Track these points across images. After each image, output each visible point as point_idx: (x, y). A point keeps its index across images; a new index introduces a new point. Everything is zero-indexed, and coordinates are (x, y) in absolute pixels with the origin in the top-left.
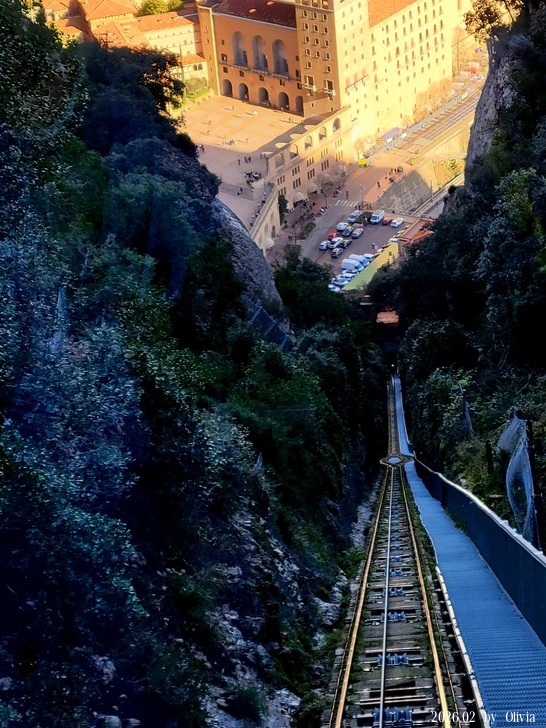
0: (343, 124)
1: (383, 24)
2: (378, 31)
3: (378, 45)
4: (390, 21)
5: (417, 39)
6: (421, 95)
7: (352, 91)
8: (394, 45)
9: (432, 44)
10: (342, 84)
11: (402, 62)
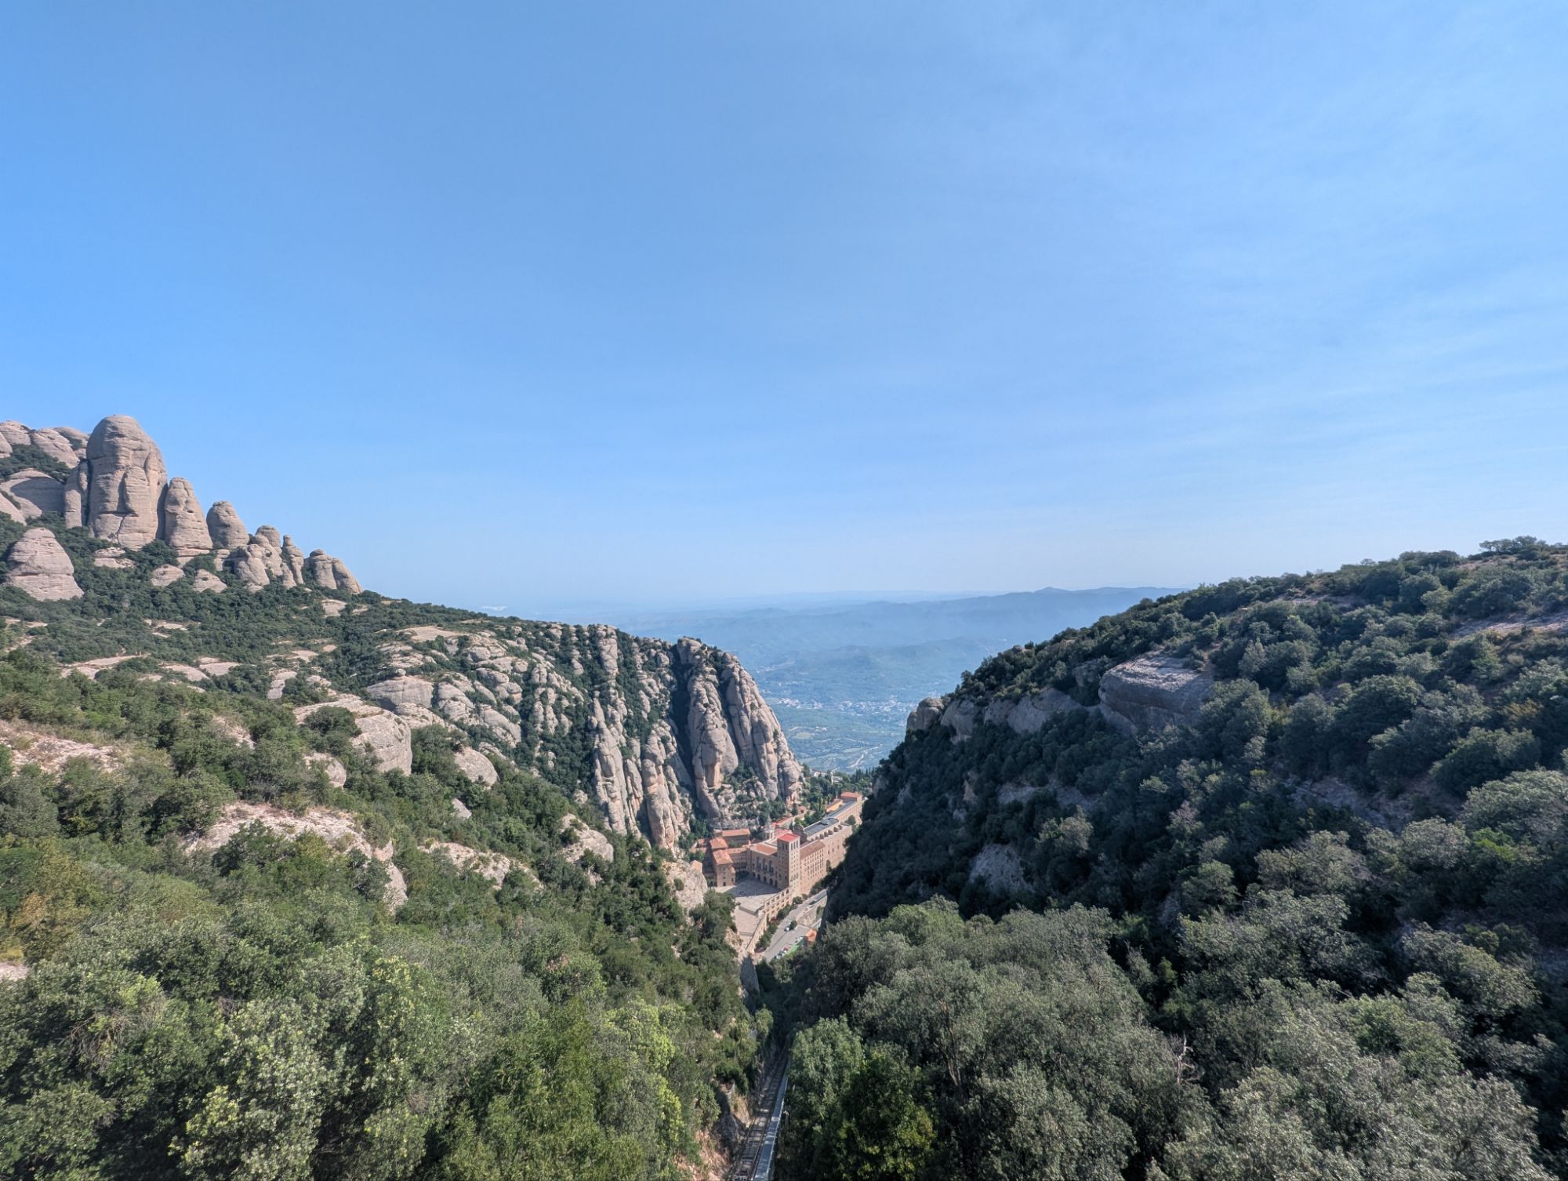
0: (789, 891)
1: (805, 857)
2: (800, 861)
3: (800, 864)
5: (815, 864)
7: (793, 880)
10: (790, 878)
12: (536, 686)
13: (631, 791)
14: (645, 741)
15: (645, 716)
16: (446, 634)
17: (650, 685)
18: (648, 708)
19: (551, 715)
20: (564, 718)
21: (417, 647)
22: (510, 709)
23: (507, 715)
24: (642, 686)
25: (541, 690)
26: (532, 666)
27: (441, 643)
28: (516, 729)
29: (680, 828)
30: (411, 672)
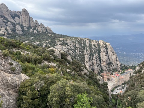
8: (121, 80)
12: (77, 47)
14: (93, 57)
16: (64, 39)
18: (93, 51)
19: (79, 52)
20: (81, 52)
21: (61, 41)
22: (73, 51)
23: (72, 51)
24: (93, 48)
25: (77, 48)
26: (76, 44)
27: (63, 41)
28: (74, 54)
29: (98, 71)
30: (60, 45)
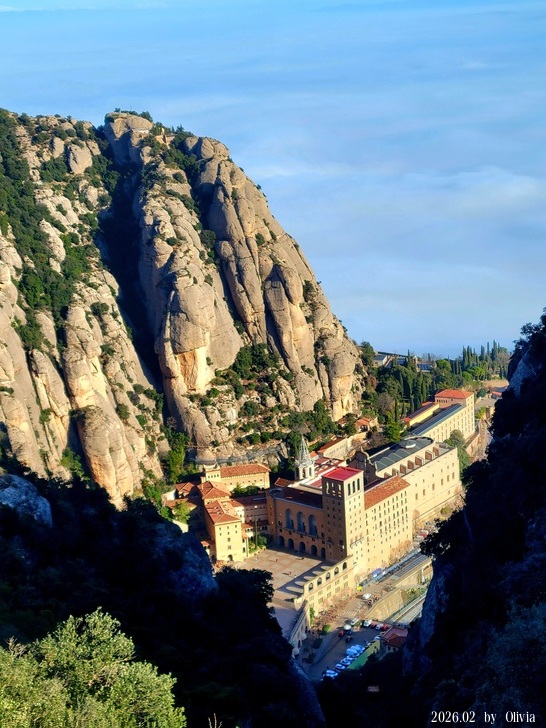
0: (348, 566)
1: (372, 508)
2: (369, 511)
3: (369, 519)
4: (376, 506)
5: (392, 517)
6: (393, 550)
7: (354, 546)
8: (378, 520)
9: (401, 520)
10: (348, 543)
11: (383, 530)
13: (46, 406)
15: (57, 268)
17: (60, 208)
18: (60, 252)
24: (44, 211)
29: (141, 466)
